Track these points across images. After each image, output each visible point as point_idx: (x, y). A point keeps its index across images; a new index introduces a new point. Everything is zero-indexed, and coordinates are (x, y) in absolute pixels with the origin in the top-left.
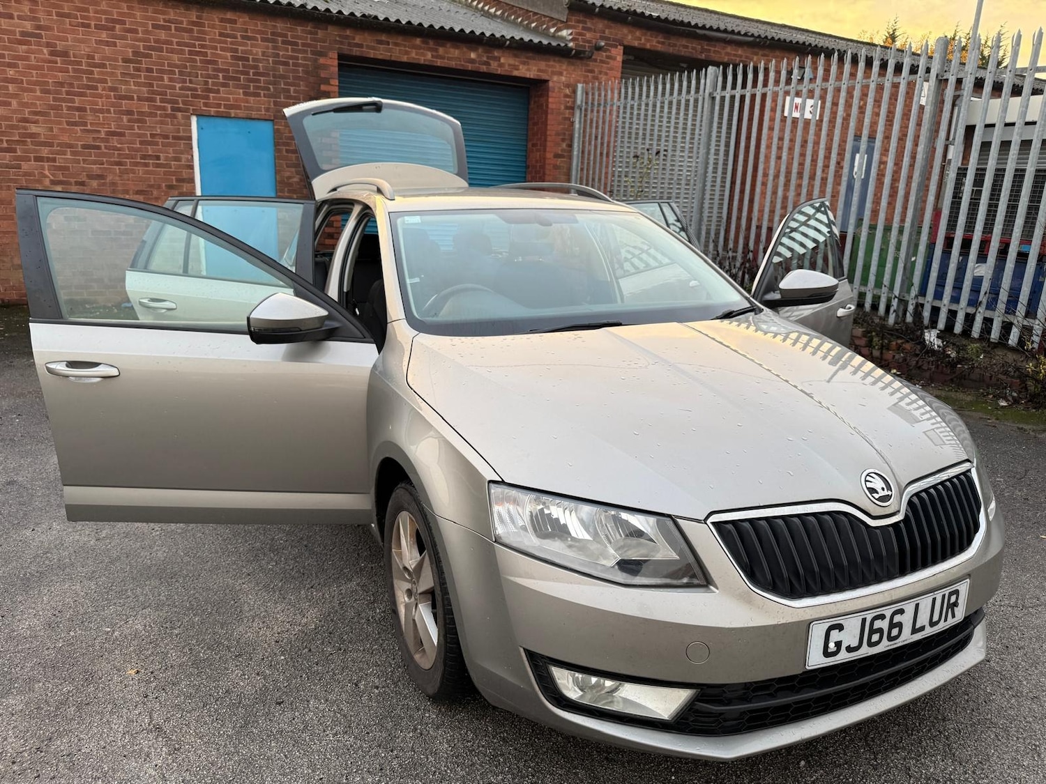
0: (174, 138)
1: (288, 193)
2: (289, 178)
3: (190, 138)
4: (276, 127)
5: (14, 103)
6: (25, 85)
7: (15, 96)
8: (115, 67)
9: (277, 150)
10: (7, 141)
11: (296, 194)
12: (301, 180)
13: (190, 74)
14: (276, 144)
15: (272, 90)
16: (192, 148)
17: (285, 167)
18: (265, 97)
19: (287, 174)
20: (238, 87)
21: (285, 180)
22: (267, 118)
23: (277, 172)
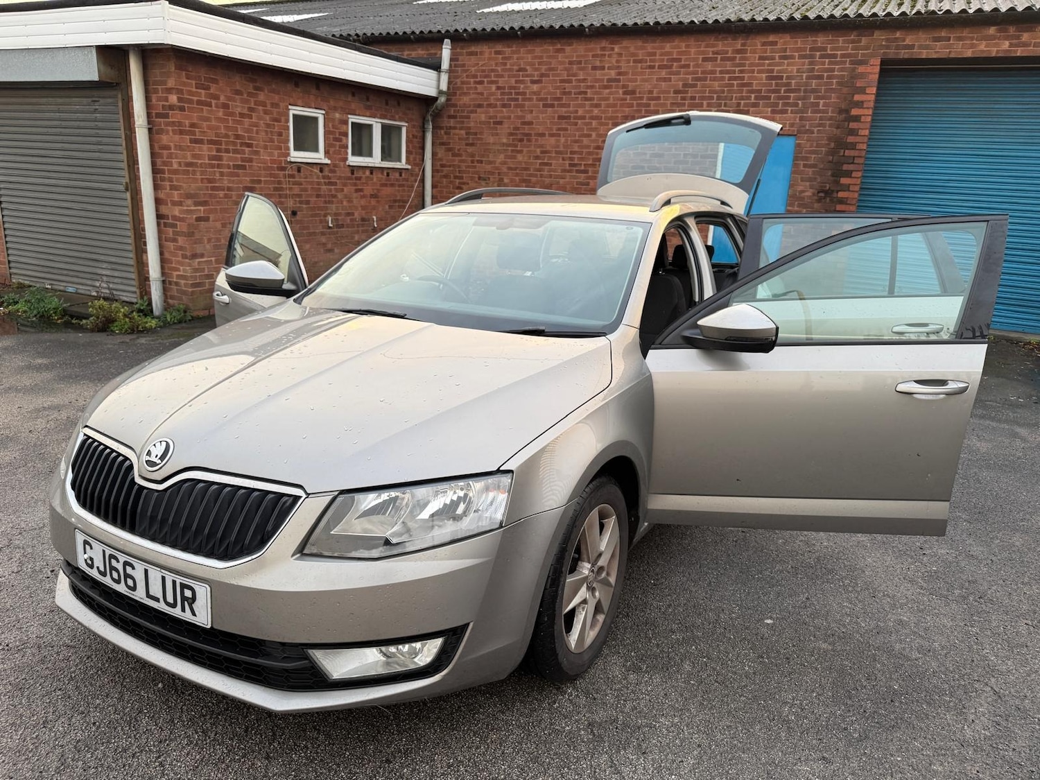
0: (702, 157)
1: (797, 207)
2: (803, 191)
3: (716, 156)
4: (797, 142)
5: (594, 134)
6: (603, 121)
7: (595, 129)
8: (666, 99)
9: (795, 165)
10: (585, 165)
11: (805, 208)
12: (814, 194)
13: (726, 98)
14: (796, 158)
15: (800, 105)
16: (716, 166)
17: (799, 181)
18: (792, 113)
19: (800, 188)
20: (767, 106)
21: (798, 194)
22: (790, 133)
23: (791, 186)
